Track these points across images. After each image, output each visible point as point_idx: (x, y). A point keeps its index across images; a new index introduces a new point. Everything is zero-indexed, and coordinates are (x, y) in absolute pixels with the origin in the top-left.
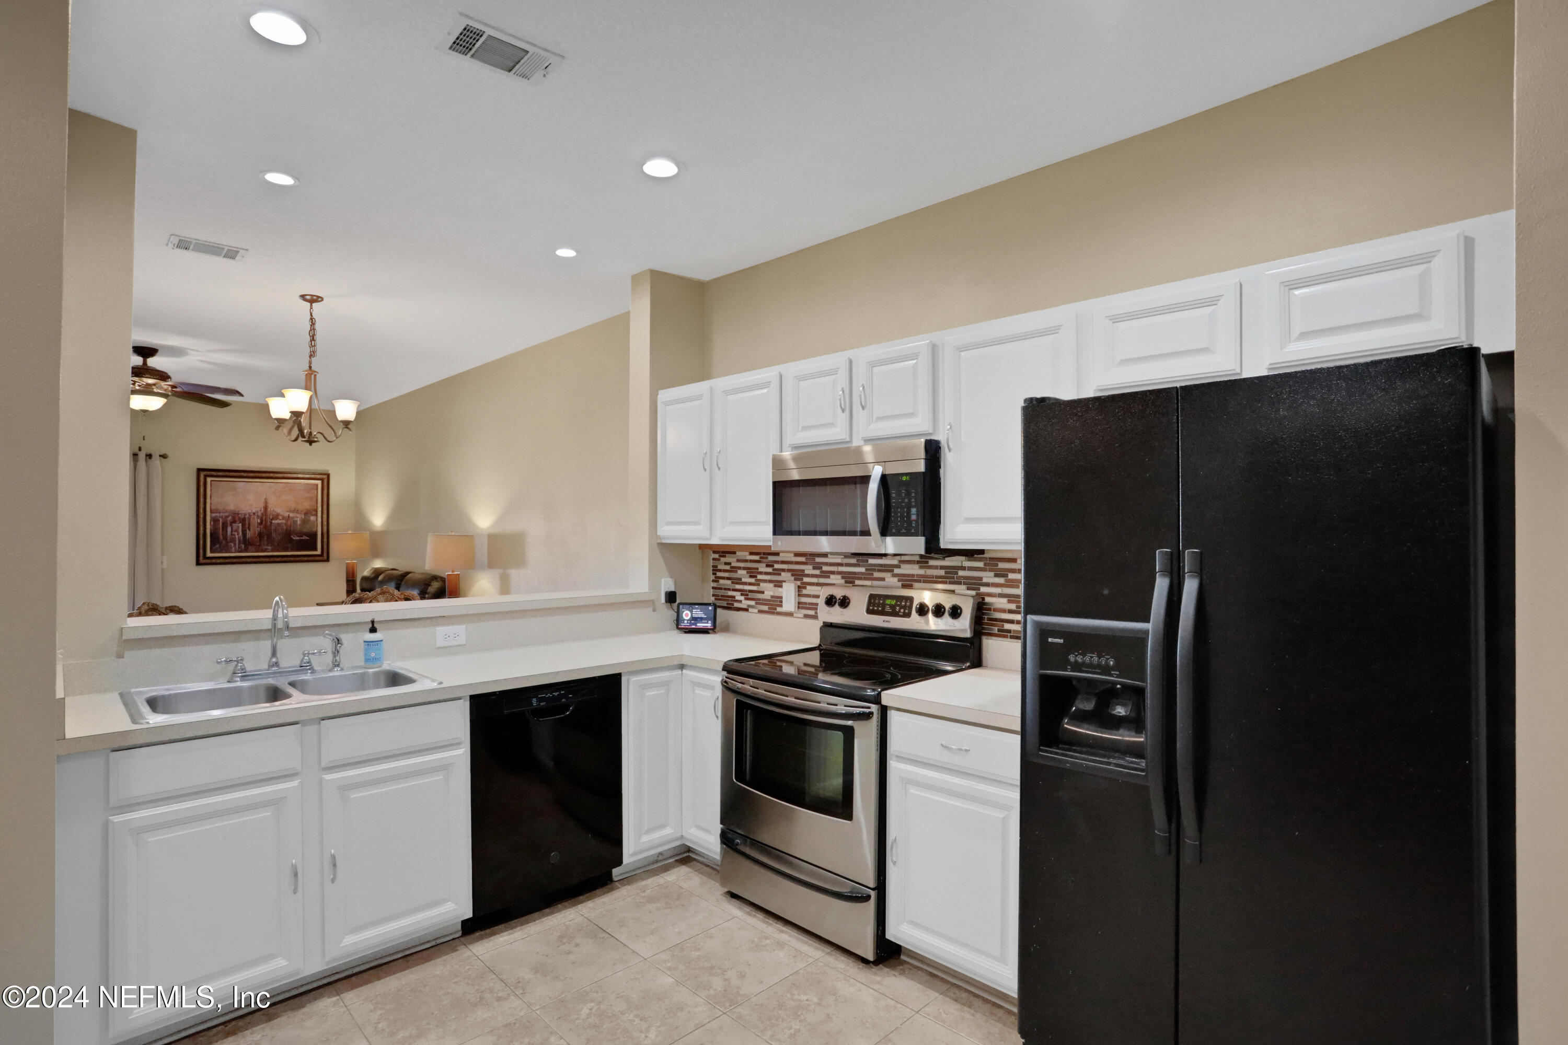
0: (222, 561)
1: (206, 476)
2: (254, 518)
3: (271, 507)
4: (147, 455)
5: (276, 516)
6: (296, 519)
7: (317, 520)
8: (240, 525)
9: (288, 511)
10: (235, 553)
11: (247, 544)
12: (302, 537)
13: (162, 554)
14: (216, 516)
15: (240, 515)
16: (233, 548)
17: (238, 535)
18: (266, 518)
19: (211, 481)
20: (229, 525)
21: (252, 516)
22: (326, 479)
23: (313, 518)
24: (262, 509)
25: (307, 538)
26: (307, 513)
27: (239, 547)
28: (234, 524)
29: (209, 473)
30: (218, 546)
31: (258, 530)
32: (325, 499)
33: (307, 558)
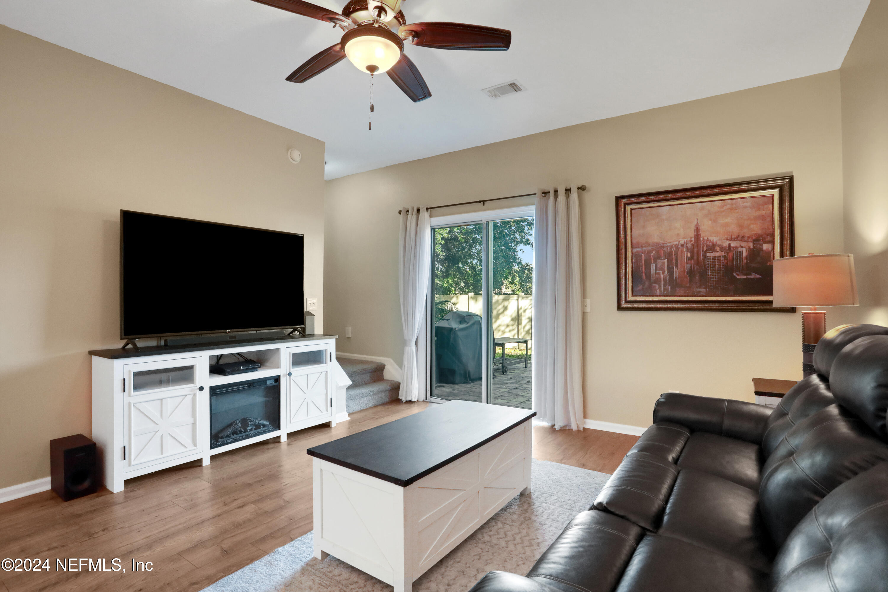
0: (645, 305)
1: (625, 205)
2: (682, 251)
3: (704, 236)
4: (566, 190)
5: (712, 247)
6: (740, 250)
7: (773, 249)
8: (666, 260)
9: (727, 240)
10: (660, 296)
11: (675, 285)
12: (751, 275)
14: (638, 251)
15: (665, 249)
16: (658, 290)
17: (664, 275)
18: (697, 249)
19: (631, 210)
20: (653, 261)
21: (680, 249)
22: (786, 186)
23: (766, 247)
24: (693, 239)
25: (758, 276)
26: (758, 239)
27: (665, 289)
28: (658, 261)
29: (627, 201)
30: (640, 287)
31: (687, 267)
32: (787, 217)
33: (756, 307)
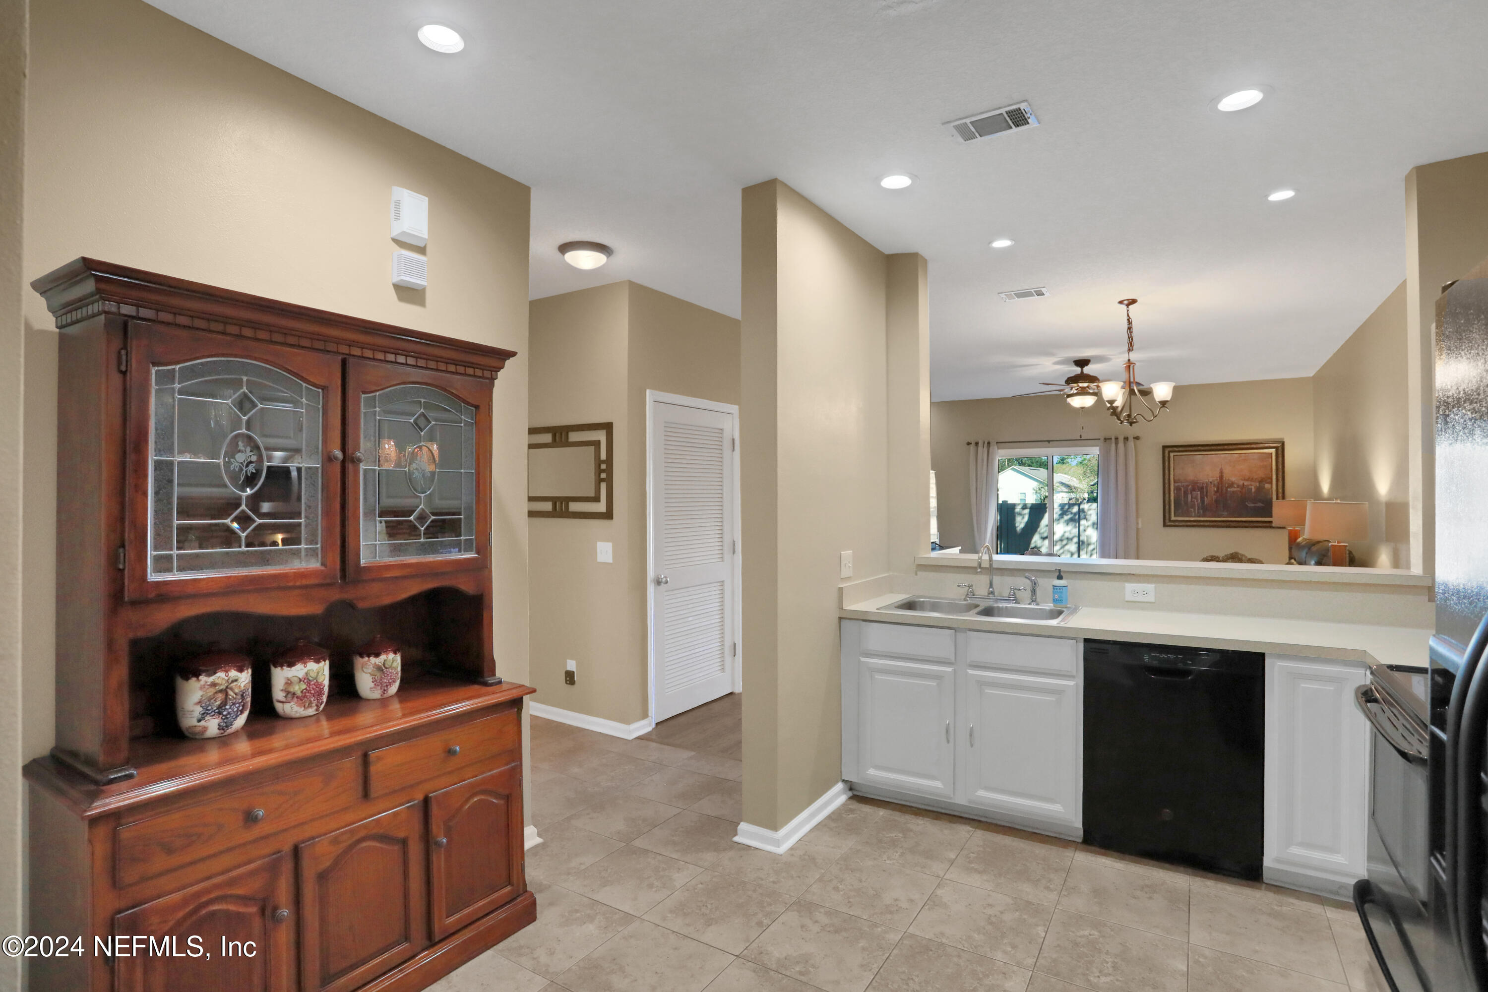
0: (1184, 524)
1: (1169, 452)
2: (1211, 486)
3: (1226, 477)
4: (1125, 438)
5: (1232, 485)
6: (1250, 487)
7: (1272, 487)
8: (1199, 492)
9: (1242, 480)
10: (1195, 517)
11: (1205, 509)
12: (1258, 504)
13: (1137, 517)
14: (1179, 486)
15: (1198, 485)
16: (1193, 513)
17: (1197, 502)
18: (1221, 485)
19: (1174, 456)
20: (1189, 492)
21: (1209, 485)
22: (1280, 449)
23: (1267, 486)
24: (1218, 479)
25: (1262, 505)
26: (1262, 481)
27: (1198, 512)
28: (1194, 493)
29: (1171, 449)
30: (1180, 511)
31: (1214, 497)
32: (1280, 467)
33: (1260, 524)
